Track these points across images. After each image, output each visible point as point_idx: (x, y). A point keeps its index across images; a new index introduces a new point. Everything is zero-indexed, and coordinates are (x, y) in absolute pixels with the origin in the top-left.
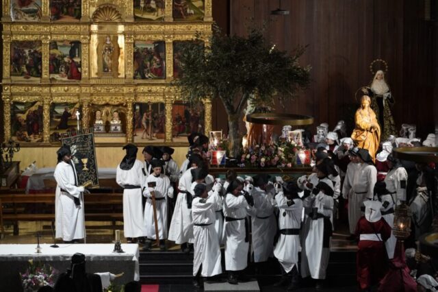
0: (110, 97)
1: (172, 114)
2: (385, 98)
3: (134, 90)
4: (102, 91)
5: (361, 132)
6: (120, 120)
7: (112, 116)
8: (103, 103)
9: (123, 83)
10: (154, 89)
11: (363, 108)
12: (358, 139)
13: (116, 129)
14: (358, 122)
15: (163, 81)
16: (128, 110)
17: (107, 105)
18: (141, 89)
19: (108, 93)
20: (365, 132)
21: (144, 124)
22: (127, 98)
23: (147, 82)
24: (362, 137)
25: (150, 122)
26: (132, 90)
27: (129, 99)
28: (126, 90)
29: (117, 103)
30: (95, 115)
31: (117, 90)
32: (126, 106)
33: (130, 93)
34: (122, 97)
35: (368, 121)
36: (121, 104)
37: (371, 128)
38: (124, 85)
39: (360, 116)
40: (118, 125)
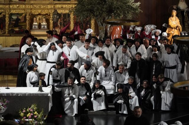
0: (41, 10)
1: (74, 19)
2: (185, 11)
3: (54, 7)
4: (37, 7)
5: (171, 29)
6: (46, 22)
7: (42, 20)
8: (38, 13)
9: (48, 3)
10: (64, 6)
11: (173, 16)
12: (170, 33)
13: (44, 27)
14: (170, 24)
15: (69, 2)
16: (51, 17)
17: (40, 14)
18: (58, 6)
19: (40, 8)
20: (174, 29)
21: (59, 24)
22: (50, 11)
23: (61, 3)
24: (172, 32)
25: (62, 23)
26: (52, 7)
27: (51, 12)
28: (49, 6)
29: (45, 14)
30: (33, 20)
31: (45, 7)
32: (49, 15)
33: (51, 9)
34: (47, 10)
35: (175, 24)
36: (47, 14)
37: (177, 27)
38: (48, 4)
39: (171, 20)
40: (45, 25)
